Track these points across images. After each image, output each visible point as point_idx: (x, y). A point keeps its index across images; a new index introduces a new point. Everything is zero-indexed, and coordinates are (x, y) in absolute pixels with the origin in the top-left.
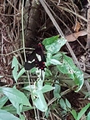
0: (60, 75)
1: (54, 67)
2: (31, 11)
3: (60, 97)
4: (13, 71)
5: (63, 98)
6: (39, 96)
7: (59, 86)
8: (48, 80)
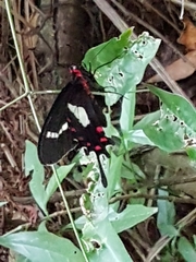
0: (167, 172)
1: (149, 154)
2: (60, 14)
3: (177, 233)
4: (31, 183)
5: (187, 234)
6: (104, 240)
7: (171, 205)
8: (135, 191)
